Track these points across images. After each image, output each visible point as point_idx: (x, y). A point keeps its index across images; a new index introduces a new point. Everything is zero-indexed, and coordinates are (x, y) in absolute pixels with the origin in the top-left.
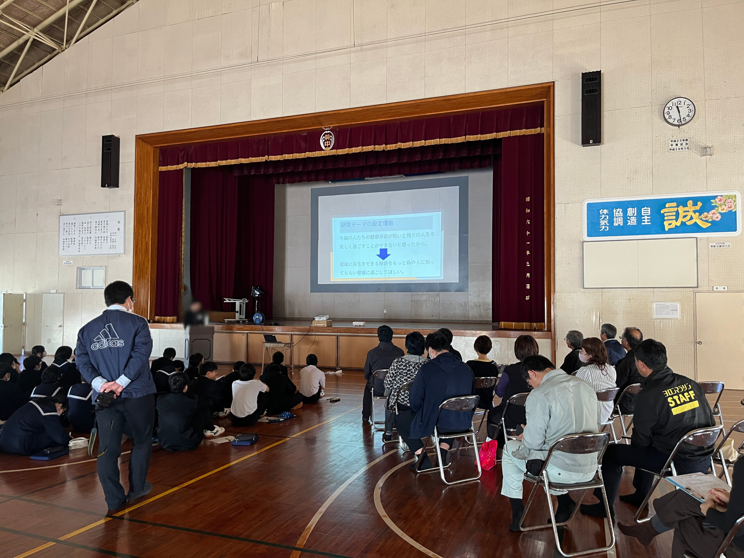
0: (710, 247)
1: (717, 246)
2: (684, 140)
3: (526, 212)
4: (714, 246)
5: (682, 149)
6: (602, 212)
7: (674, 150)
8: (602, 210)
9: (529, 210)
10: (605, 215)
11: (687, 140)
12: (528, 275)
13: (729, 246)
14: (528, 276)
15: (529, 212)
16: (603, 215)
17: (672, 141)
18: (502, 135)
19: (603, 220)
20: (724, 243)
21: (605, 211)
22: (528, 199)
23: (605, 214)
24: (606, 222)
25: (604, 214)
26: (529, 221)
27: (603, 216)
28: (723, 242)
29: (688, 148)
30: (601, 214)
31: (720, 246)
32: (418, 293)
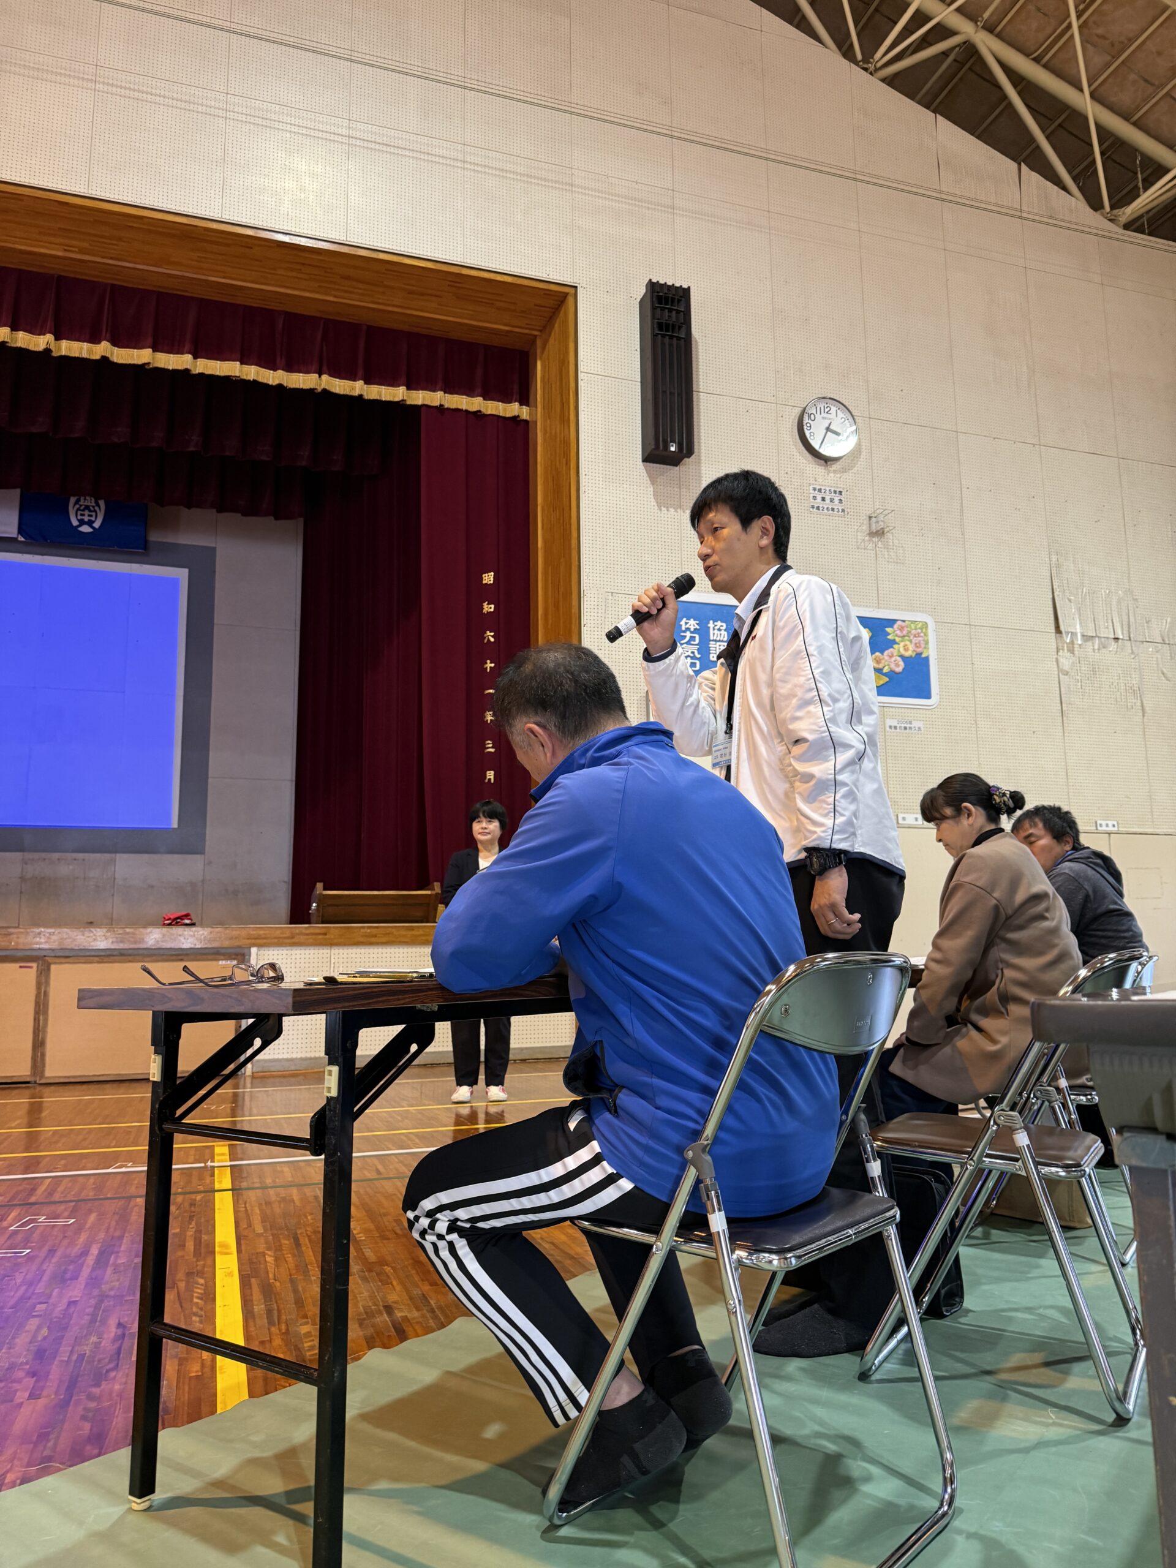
0: (888, 729)
1: (900, 727)
2: (835, 492)
3: (485, 611)
4: (895, 728)
5: (833, 509)
6: (686, 623)
7: (818, 508)
8: (684, 620)
9: (493, 606)
10: (691, 632)
11: (841, 493)
12: (490, 775)
13: (919, 728)
14: (490, 779)
15: (492, 610)
16: (688, 632)
17: (814, 489)
18: (420, 397)
19: (688, 643)
20: (910, 723)
21: (693, 624)
22: (489, 578)
23: (692, 630)
24: (695, 649)
25: (688, 629)
26: (492, 634)
27: (688, 634)
28: (910, 719)
29: (843, 511)
30: (683, 628)
31: (905, 728)
32: (43, 855)
